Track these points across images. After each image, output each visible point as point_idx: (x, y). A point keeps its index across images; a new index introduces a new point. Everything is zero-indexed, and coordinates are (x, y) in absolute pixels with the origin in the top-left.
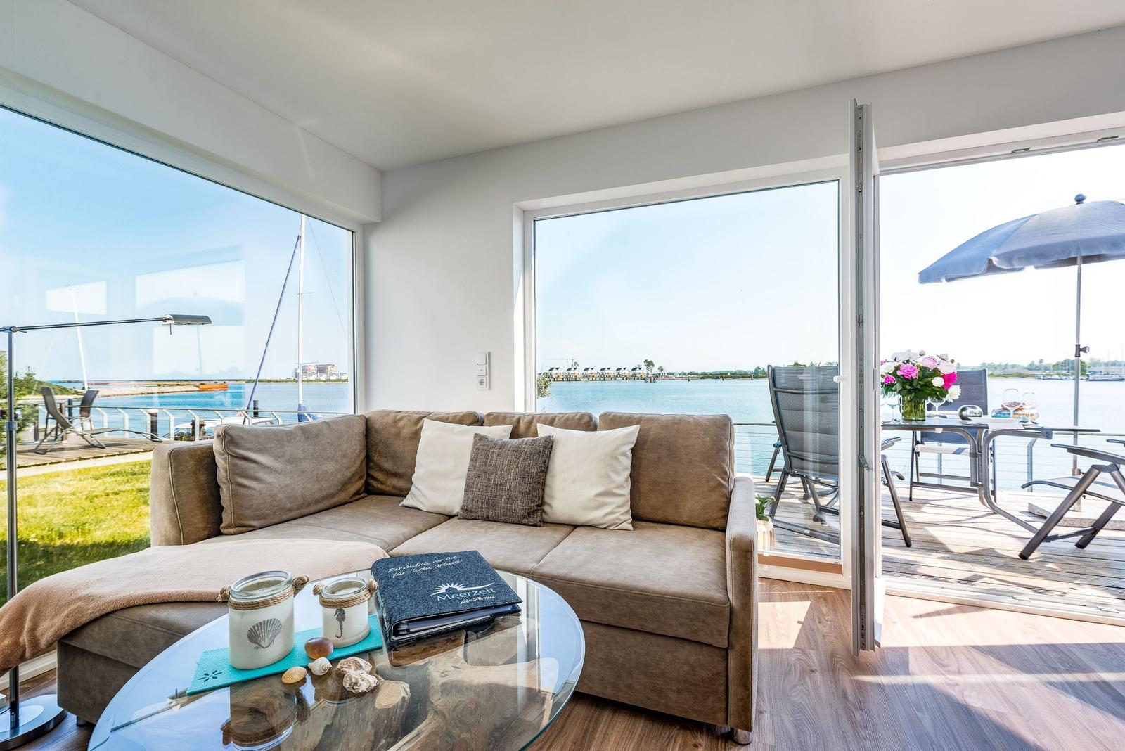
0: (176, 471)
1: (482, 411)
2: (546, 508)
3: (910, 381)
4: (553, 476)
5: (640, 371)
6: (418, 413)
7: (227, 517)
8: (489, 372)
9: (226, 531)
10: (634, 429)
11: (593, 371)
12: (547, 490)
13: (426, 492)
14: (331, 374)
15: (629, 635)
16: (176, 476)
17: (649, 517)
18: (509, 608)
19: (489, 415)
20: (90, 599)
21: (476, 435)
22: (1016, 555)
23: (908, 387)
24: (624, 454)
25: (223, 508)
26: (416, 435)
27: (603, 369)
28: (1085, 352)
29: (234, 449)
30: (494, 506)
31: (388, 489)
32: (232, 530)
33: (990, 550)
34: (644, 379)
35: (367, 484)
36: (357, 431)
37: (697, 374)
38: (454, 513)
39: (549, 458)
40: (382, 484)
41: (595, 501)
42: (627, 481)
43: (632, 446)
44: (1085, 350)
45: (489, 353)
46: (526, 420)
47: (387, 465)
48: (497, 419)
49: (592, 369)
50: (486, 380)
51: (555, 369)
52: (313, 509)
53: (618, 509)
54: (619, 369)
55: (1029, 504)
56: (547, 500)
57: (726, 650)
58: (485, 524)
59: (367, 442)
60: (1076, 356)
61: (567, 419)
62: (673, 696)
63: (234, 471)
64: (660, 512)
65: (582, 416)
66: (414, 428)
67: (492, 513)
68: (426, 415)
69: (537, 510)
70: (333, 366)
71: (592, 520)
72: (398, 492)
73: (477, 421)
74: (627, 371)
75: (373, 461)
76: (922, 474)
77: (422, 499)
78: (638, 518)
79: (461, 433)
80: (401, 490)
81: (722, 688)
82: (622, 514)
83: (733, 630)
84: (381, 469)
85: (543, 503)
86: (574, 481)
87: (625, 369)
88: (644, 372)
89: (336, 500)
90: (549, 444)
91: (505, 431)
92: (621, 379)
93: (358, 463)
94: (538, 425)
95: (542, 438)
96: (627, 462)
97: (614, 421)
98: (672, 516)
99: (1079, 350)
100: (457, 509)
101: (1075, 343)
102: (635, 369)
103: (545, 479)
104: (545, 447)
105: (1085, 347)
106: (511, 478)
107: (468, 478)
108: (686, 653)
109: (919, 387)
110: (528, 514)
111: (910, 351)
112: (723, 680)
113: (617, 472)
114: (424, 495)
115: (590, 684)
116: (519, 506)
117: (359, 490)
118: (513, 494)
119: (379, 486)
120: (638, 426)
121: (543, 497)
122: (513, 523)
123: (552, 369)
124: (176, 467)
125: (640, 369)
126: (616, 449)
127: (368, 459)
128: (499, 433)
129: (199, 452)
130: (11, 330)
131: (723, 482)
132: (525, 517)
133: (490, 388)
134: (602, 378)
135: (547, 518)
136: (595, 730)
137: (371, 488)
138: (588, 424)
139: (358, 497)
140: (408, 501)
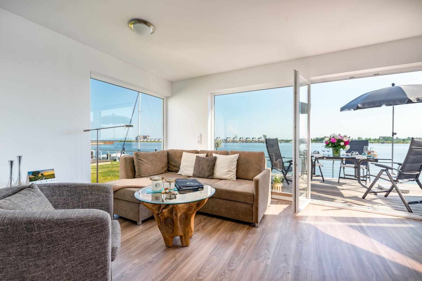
0: (126, 162)
1: (199, 150)
2: (214, 175)
3: (334, 143)
4: (216, 167)
5: (261, 139)
6: (181, 150)
7: (137, 174)
8: (201, 139)
9: (137, 177)
10: (238, 155)
11: (243, 139)
12: (214, 170)
13: (184, 171)
14: (148, 139)
15: (231, 202)
16: (126, 163)
17: (241, 178)
18: (201, 187)
19: (200, 151)
20: (115, 186)
21: (197, 156)
22: (361, 197)
23: (333, 145)
24: (235, 161)
25: (136, 172)
26: (181, 156)
27: (247, 138)
28: (395, 135)
29: (138, 157)
30: (201, 174)
31: (173, 170)
32: (138, 177)
33: (357, 196)
34: (263, 142)
35: (168, 169)
36: (165, 155)
37: (284, 140)
38: (191, 176)
39: (215, 162)
40: (172, 169)
41: (226, 173)
42: (235, 168)
43: (237, 159)
44: (395, 134)
45: (201, 134)
46: (210, 152)
47: (173, 164)
48: (202, 152)
49: (243, 138)
50: (200, 142)
51: (228, 138)
52: (156, 174)
53: (233, 175)
54: (253, 138)
55: (378, 185)
56: (214, 173)
57: (253, 205)
58: (198, 178)
59: (168, 158)
60: (392, 136)
61: (221, 152)
62: (240, 216)
63: (138, 163)
64: (244, 176)
65: (225, 151)
66: (180, 154)
67: (200, 175)
68: (184, 151)
69: (212, 175)
70: (149, 136)
71: (226, 178)
72: (176, 171)
73: (197, 152)
74: (256, 139)
75: (170, 163)
76: (346, 175)
77: (183, 172)
78: (238, 178)
79: (193, 155)
80: (177, 170)
81: (252, 214)
82: (233, 176)
83: (254, 200)
84: (172, 165)
85: (213, 174)
86: (221, 168)
87: (255, 138)
88: (262, 139)
89: (161, 172)
90: (215, 159)
91: (204, 155)
92: (254, 142)
93: (166, 163)
94: (213, 154)
95: (214, 157)
96: (236, 163)
97: (233, 153)
98: (247, 178)
99: (394, 134)
100: (191, 175)
101: (392, 132)
102: (259, 138)
103: (214, 167)
104: (214, 159)
105: (395, 133)
106: (205, 167)
107: (194, 167)
108: (244, 206)
109: (337, 145)
110: (209, 176)
111: (334, 134)
112: (252, 212)
113: (232, 166)
114: (183, 171)
115: (222, 214)
116: (207, 174)
117: (166, 170)
118: (206, 171)
119: (171, 169)
120: (239, 154)
121: (213, 172)
122: (206, 178)
123: (227, 138)
124: (126, 161)
125: (261, 138)
126: (232, 160)
127: (168, 162)
128: (203, 155)
129: (130, 158)
130: (98, 129)
131: (260, 169)
132: (208, 177)
133: (201, 144)
134: (246, 142)
135: (214, 177)
136: (222, 223)
137: (169, 170)
138: (227, 154)
139: (166, 172)
140: (179, 173)
